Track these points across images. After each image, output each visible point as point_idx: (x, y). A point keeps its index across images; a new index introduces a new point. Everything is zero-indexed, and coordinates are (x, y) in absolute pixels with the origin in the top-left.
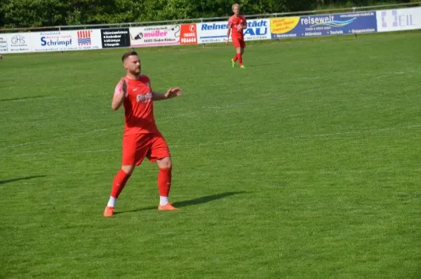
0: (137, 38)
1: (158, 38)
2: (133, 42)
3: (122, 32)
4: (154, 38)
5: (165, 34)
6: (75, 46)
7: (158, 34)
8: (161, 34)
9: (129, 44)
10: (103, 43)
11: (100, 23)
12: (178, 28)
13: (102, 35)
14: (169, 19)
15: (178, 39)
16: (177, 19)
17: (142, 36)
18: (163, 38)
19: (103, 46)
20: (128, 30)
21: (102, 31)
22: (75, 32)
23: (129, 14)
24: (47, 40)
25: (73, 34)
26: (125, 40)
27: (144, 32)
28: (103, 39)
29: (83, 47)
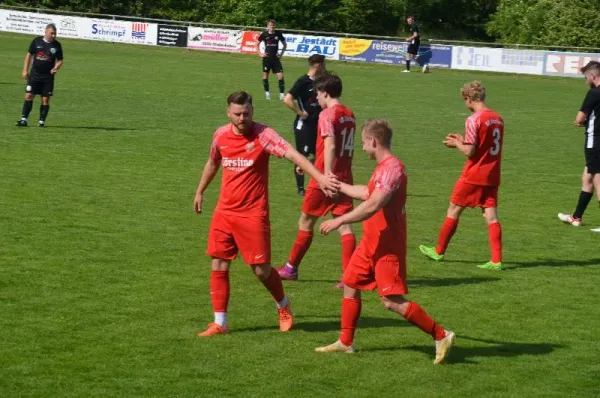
0: (196, 39)
1: (218, 42)
2: (191, 43)
3: (180, 31)
4: (214, 41)
5: (226, 39)
6: (128, 38)
7: (218, 37)
8: (222, 39)
9: (185, 44)
10: (158, 39)
11: (161, 18)
12: (241, 34)
13: (159, 31)
14: (236, 24)
15: (239, 47)
16: (245, 25)
17: (201, 37)
18: (223, 43)
19: (158, 43)
20: (186, 29)
21: (159, 27)
22: (130, 23)
23: (195, 12)
24: (98, 28)
25: (128, 26)
26: (182, 40)
27: (203, 34)
28: (159, 35)
29: (136, 41)
